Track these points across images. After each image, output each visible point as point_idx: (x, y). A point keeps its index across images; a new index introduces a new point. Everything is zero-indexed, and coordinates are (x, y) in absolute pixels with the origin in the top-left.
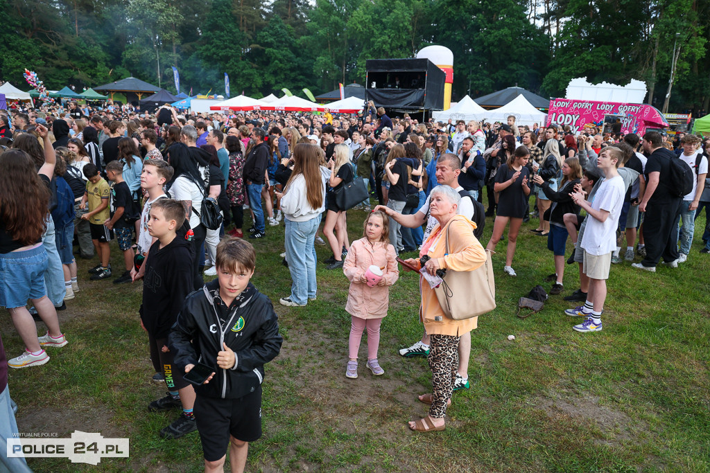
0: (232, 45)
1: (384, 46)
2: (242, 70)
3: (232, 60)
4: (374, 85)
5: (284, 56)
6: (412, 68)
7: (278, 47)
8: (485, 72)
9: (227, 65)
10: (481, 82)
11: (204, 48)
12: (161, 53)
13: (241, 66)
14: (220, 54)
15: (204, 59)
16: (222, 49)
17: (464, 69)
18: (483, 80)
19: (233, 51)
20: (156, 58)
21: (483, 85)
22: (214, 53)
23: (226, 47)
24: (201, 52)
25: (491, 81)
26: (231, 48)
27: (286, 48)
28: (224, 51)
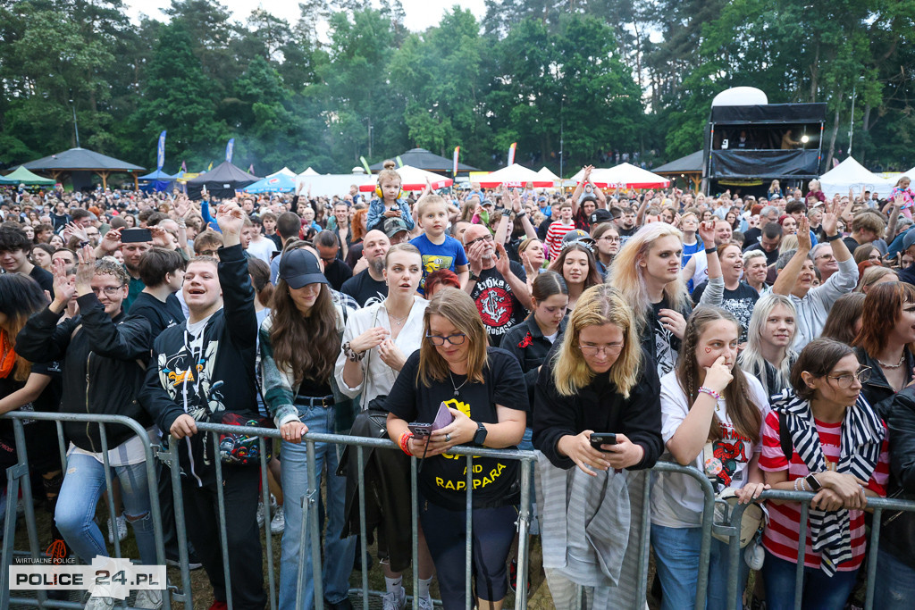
0: (199, 99)
1: (447, 96)
2: (219, 135)
3: (202, 122)
4: (725, 146)
5: (277, 113)
6: (797, 118)
7: (266, 102)
8: (585, 128)
9: (196, 128)
10: (580, 141)
11: (154, 103)
12: (80, 113)
13: (217, 129)
14: (185, 113)
15: (156, 119)
16: (186, 105)
17: (553, 125)
18: (583, 138)
19: (201, 107)
20: (73, 119)
21: (584, 145)
22: (173, 112)
23: (192, 102)
24: (149, 109)
25: (593, 140)
26: (199, 103)
27: (278, 103)
28: (190, 107)
